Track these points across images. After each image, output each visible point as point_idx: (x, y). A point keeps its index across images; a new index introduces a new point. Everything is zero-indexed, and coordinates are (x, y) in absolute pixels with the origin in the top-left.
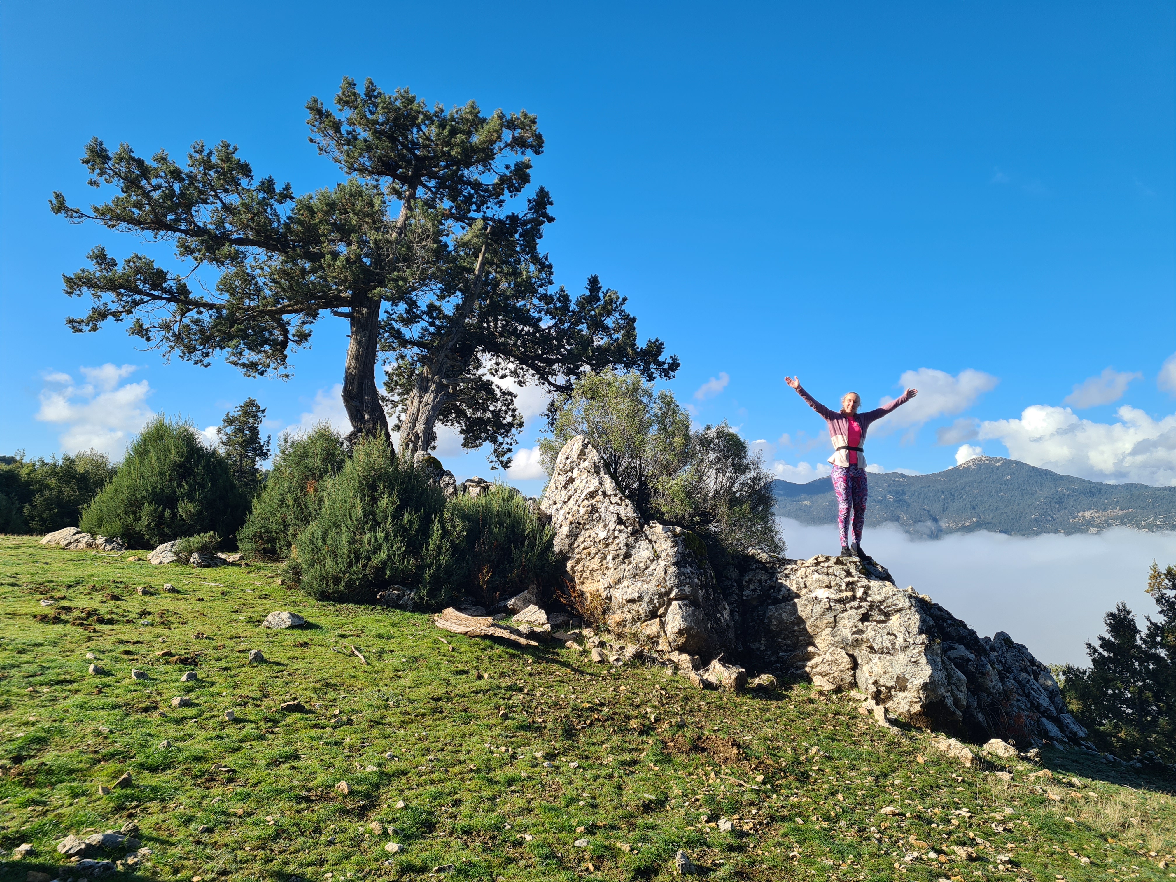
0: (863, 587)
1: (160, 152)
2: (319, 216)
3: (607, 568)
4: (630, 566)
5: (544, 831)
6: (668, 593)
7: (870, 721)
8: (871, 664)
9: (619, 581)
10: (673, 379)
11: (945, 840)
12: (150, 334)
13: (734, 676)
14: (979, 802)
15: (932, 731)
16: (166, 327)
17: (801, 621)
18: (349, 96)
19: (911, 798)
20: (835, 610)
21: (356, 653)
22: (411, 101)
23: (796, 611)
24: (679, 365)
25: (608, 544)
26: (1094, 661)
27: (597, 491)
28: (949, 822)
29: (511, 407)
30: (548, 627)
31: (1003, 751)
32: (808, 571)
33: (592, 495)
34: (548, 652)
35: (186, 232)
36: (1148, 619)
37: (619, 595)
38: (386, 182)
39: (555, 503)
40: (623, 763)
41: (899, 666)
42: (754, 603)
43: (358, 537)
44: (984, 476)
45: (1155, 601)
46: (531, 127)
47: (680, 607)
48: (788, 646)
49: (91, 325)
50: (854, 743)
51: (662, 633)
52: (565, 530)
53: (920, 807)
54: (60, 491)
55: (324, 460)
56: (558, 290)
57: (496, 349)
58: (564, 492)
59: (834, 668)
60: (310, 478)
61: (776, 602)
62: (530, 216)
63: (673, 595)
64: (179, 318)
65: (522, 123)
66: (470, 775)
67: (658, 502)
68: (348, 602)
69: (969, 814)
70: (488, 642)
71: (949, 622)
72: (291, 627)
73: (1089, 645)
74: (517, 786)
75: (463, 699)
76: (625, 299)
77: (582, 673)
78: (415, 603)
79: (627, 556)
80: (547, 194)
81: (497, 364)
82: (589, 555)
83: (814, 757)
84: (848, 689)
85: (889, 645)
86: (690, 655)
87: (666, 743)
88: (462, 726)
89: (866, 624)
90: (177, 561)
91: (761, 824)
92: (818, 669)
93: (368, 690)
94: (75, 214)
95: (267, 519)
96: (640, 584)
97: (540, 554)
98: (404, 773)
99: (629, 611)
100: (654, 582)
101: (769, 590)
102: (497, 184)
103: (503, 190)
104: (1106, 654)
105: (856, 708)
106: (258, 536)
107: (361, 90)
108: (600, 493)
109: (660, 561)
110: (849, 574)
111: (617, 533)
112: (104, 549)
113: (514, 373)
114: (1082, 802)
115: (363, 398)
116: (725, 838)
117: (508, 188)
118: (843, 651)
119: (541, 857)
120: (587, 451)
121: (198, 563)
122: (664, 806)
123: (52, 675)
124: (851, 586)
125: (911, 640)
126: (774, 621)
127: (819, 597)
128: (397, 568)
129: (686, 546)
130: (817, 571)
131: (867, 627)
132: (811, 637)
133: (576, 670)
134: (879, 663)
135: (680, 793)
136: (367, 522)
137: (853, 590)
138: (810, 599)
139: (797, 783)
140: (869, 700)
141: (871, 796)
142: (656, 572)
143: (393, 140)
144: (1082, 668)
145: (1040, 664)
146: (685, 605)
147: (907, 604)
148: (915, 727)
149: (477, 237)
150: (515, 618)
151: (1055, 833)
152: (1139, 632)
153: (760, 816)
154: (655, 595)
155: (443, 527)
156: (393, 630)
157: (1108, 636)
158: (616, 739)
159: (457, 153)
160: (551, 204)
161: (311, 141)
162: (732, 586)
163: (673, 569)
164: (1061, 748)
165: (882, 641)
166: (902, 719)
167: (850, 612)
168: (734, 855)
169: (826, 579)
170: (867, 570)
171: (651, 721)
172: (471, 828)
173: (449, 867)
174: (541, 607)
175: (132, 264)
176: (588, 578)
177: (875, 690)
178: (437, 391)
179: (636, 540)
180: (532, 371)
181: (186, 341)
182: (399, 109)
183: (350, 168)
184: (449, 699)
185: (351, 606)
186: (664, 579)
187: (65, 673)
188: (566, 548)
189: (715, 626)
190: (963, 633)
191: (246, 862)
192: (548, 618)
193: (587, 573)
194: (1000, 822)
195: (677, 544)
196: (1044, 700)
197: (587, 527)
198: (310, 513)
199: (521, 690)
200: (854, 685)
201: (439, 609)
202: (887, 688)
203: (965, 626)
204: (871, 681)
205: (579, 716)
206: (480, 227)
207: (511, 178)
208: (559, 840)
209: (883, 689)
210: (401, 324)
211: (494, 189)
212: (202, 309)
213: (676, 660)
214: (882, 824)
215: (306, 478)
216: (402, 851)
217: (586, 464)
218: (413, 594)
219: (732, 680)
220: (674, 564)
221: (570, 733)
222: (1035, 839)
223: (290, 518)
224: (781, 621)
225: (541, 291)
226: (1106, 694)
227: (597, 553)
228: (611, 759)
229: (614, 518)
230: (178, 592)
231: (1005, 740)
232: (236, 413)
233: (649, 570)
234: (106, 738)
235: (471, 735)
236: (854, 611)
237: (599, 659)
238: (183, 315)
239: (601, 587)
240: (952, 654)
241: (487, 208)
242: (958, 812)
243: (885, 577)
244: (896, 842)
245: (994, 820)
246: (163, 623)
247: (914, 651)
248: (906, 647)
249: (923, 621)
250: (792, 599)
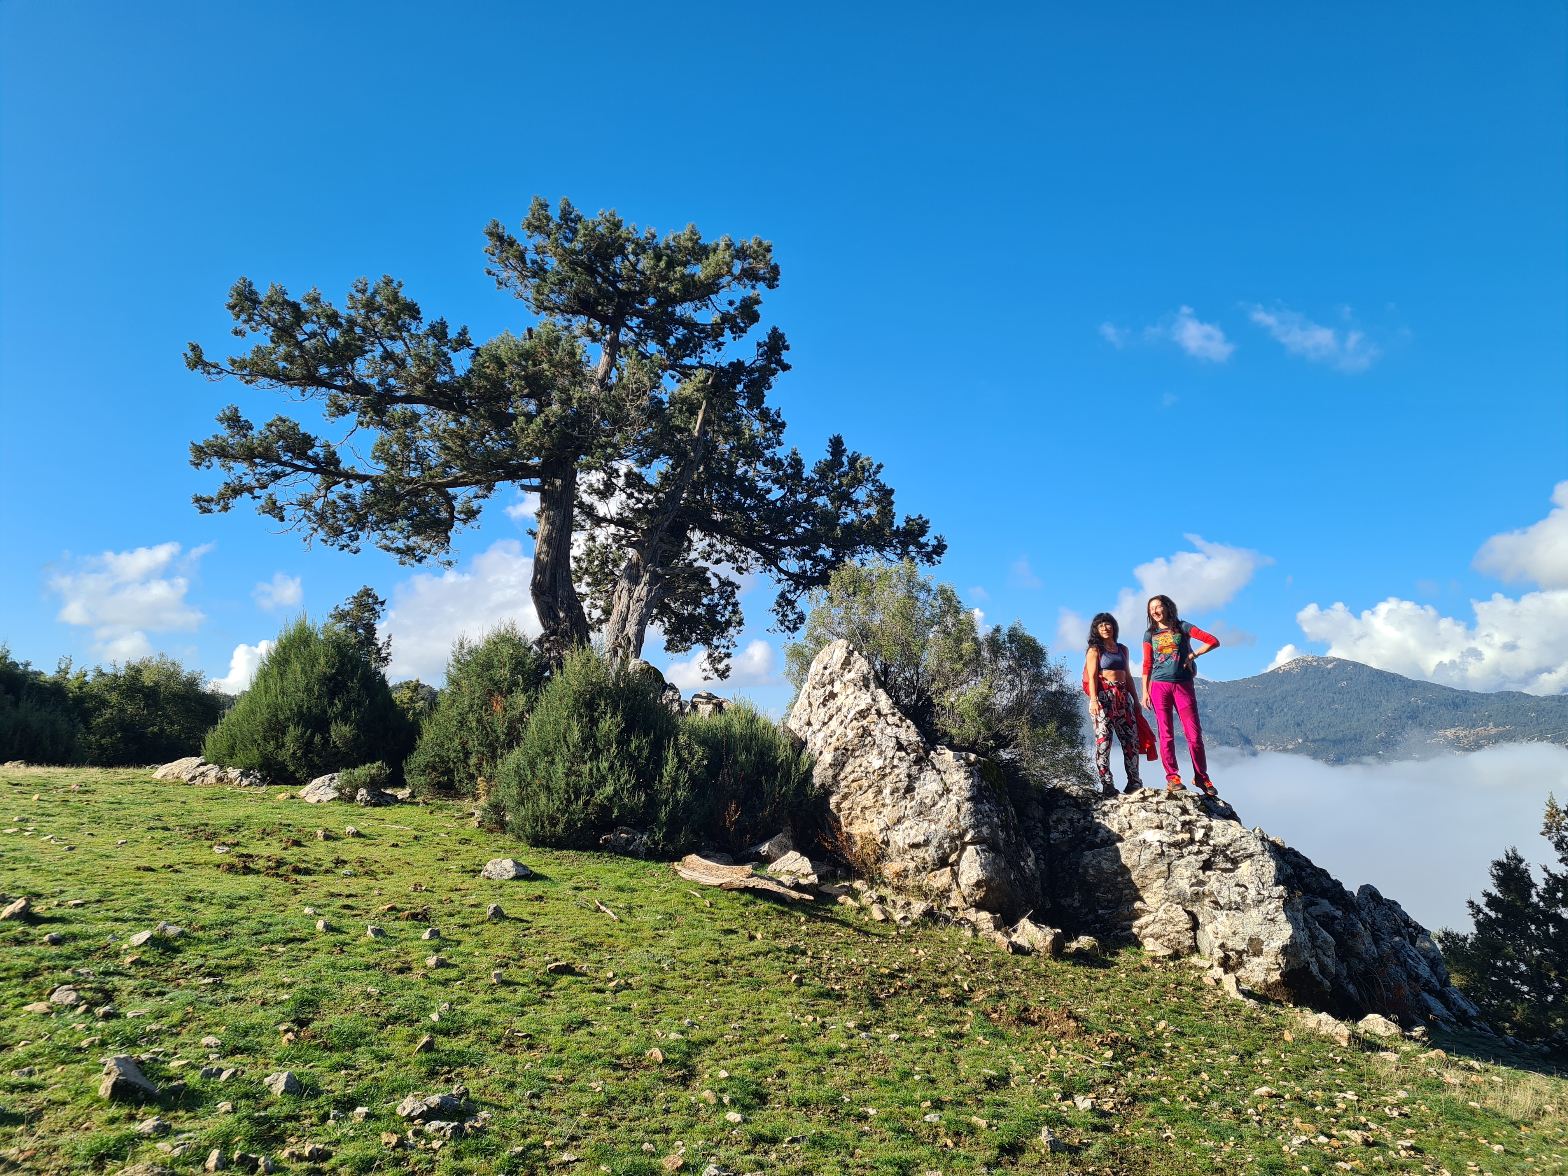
0: (1203, 827)
1: (311, 291)
2: (511, 368)
3: (884, 805)
4: (913, 803)
5: (886, 1105)
6: (961, 836)
7: (1220, 993)
8: (1215, 923)
9: (899, 821)
10: (937, 566)
11: (1334, 1124)
12: (284, 513)
13: (1049, 938)
14: (1366, 1085)
15: (1295, 1006)
16: (306, 504)
17: (1125, 871)
18: (540, 220)
19: (1285, 1080)
20: (1169, 856)
21: (603, 908)
22: (617, 225)
23: (1118, 857)
24: (945, 547)
25: (885, 776)
26: (1478, 924)
27: (869, 709)
28: (1334, 1105)
29: (732, 600)
30: (814, 879)
31: (1384, 1029)
32: (1133, 808)
33: (863, 714)
34: (820, 910)
35: (343, 389)
36: (1545, 870)
37: (899, 838)
38: (579, 322)
39: (809, 724)
40: (947, 1036)
41: (1251, 925)
42: (1064, 848)
43: (575, 768)
44: (1311, 683)
45: (1553, 846)
46: (764, 257)
47: (978, 853)
48: (1109, 901)
49: (222, 503)
50: (1206, 1018)
51: (954, 886)
52: (828, 758)
53: (1298, 1089)
54: (122, 710)
55: (514, 671)
56: (789, 452)
57: (709, 528)
58: (823, 710)
59: (1169, 928)
60: (496, 694)
61: (1092, 846)
62: (759, 363)
63: (968, 838)
64: (323, 492)
65: (755, 252)
66: (784, 1045)
67: (947, 724)
68: (567, 848)
69: (1356, 1098)
70: (747, 897)
71: (1308, 870)
72: (516, 878)
73: (1471, 904)
74: (839, 1058)
75: (742, 962)
76: (880, 466)
77: (867, 934)
78: (648, 849)
79: (910, 789)
80: (782, 336)
81: (711, 546)
82: (860, 789)
83: (1163, 1033)
84: (1188, 955)
85: (1239, 899)
86: (990, 913)
87: (988, 1015)
88: (753, 993)
89: (1208, 873)
90: (340, 798)
91: (1122, 1104)
92: (1149, 930)
93: (632, 951)
94: (213, 370)
95: (442, 745)
96: (926, 825)
97: (797, 788)
98: (713, 1043)
99: (912, 859)
100: (944, 822)
101: (1084, 832)
102: (717, 324)
103: (723, 330)
104: (1493, 914)
105: (1199, 977)
106: (431, 767)
107: (555, 213)
108: (873, 711)
109: (950, 796)
110: (1185, 811)
111: (896, 762)
112: (240, 784)
113: (731, 558)
114: (1486, 1087)
115: (556, 592)
116: (1086, 1117)
117: (731, 329)
118: (1180, 907)
119: (894, 1131)
120: (852, 659)
121: (366, 801)
122: (1008, 1083)
123: (278, 932)
124: (1188, 826)
125: (1266, 893)
126: (1091, 871)
127: (1148, 840)
128: (625, 805)
129: (982, 778)
130: (1144, 808)
131: (1209, 877)
132: (1138, 890)
133: (859, 930)
134: (1226, 921)
135: (1022, 1068)
136: (585, 750)
137: (1191, 831)
138: (1137, 843)
139: (1152, 1061)
140: (1215, 968)
141: (1239, 1076)
142: (946, 810)
143: (591, 270)
144: (1463, 933)
145: (1417, 925)
146: (983, 851)
147: (1260, 848)
148: (1274, 1001)
149: (698, 391)
150: (772, 867)
151: (1459, 1119)
152: (1535, 885)
153: (1119, 1095)
154: (946, 838)
155: (678, 755)
156: (633, 882)
157: (1495, 891)
158: (929, 1010)
159: (676, 289)
160: (787, 348)
161: (489, 273)
162: (1035, 827)
163: (967, 806)
164: (1449, 1030)
165: (1229, 894)
166: (1257, 991)
167: (1188, 858)
168: (1101, 1134)
169: (1156, 819)
170: (1207, 807)
171: (964, 990)
172: (808, 1101)
173: (803, 1137)
174: (803, 854)
175: (273, 428)
176: (858, 818)
177: (1222, 955)
178: (651, 583)
179: (921, 770)
180: (754, 554)
181: (331, 521)
182: (603, 235)
183: (538, 307)
184: (727, 963)
185: (572, 853)
186: (957, 818)
187: (292, 930)
188: (830, 780)
189: (1019, 876)
190: (1325, 884)
191: (590, 1128)
192: (813, 868)
193: (858, 811)
194: (1394, 1106)
195: (971, 775)
196: (1424, 970)
197: (857, 754)
198: (498, 737)
199: (804, 953)
200: (1195, 949)
201: (678, 856)
202: (1237, 952)
203: (1327, 876)
204: (1217, 944)
205: (881, 983)
206: (702, 378)
207: (735, 317)
208: (907, 1115)
209: (1231, 953)
210: (596, 497)
211: (712, 329)
212: (352, 482)
213: (973, 919)
214: (1259, 1106)
215: (490, 693)
216: (745, 1121)
217: (852, 675)
218: (645, 837)
219: (1047, 943)
220: (968, 800)
221: (875, 1003)
222: (1436, 1124)
223: (473, 744)
224: (1100, 870)
225: (768, 453)
226: (1494, 966)
227: (870, 787)
228: (932, 1031)
229: (892, 743)
230: (364, 836)
231: (1385, 1015)
232: (346, 606)
233: (938, 806)
234: (378, 1000)
235: (767, 1002)
236: (1193, 858)
237: (882, 917)
238: (328, 488)
239: (875, 829)
240: (1315, 910)
241: (703, 352)
242: (1342, 1095)
243: (1229, 814)
244: (1278, 1125)
245: (1386, 1103)
246: (366, 873)
247: (1270, 907)
248: (1260, 902)
249: (1279, 869)
250: (1114, 843)
